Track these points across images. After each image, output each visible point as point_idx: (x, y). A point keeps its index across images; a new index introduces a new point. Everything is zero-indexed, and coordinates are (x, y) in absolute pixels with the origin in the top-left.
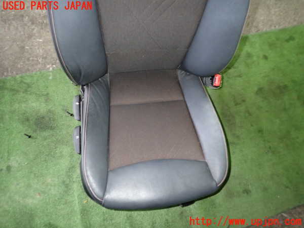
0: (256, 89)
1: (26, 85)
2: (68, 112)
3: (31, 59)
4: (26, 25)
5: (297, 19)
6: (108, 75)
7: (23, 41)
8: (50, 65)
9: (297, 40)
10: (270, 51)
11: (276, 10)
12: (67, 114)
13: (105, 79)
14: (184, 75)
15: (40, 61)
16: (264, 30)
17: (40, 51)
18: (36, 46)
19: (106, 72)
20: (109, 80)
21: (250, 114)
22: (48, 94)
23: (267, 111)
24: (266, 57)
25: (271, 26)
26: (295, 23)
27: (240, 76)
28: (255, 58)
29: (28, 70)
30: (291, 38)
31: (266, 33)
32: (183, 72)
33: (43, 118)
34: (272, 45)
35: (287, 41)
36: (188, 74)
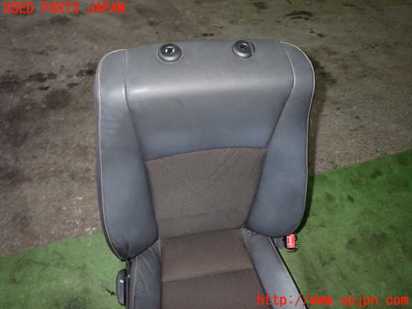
0: (346, 241)
1: (59, 257)
2: (107, 290)
3: (67, 221)
4: (64, 182)
5: (379, 149)
6: (159, 242)
7: (60, 201)
8: (90, 229)
9: (385, 175)
10: (355, 191)
11: (353, 141)
12: (107, 292)
13: (155, 248)
14: (250, 235)
15: (78, 223)
16: (342, 166)
17: (78, 212)
18: (74, 205)
19: (157, 239)
20: (160, 248)
21: (344, 278)
22: (84, 266)
23: (367, 271)
24: (351, 199)
25: (350, 160)
26: (378, 155)
27: (323, 225)
28: (337, 201)
29: (64, 236)
30: (377, 173)
31: (346, 169)
32: (248, 231)
33: (77, 300)
34: (356, 183)
35: (374, 176)
36: (255, 233)
